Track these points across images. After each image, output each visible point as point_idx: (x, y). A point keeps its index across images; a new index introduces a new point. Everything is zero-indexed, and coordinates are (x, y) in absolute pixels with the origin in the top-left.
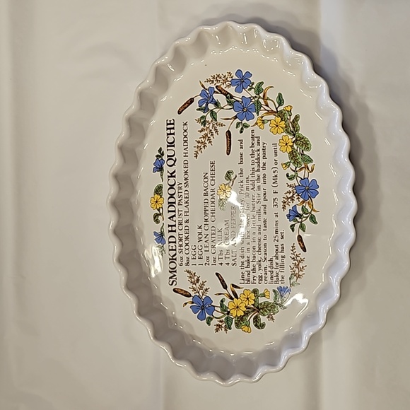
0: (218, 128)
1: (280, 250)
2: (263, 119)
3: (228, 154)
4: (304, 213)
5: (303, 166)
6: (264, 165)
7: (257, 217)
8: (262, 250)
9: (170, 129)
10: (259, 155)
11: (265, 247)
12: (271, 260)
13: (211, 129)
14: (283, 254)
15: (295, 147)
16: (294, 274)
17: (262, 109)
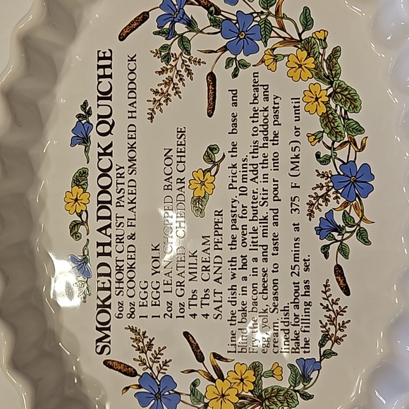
0: (192, 67)
1: (302, 291)
2: (275, 53)
3: (210, 115)
4: (347, 225)
5: (346, 139)
6: (276, 135)
7: (260, 231)
8: (270, 290)
9: (104, 67)
10: (266, 117)
11: (275, 285)
12: (286, 309)
13: (179, 68)
14: (307, 299)
15: (333, 104)
16: (326, 337)
17: (273, 34)
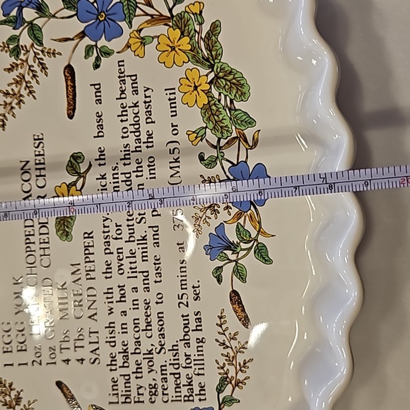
0: (46, 60)
1: (192, 325)
2: (142, 35)
3: (71, 117)
4: (242, 240)
5: (234, 135)
6: (150, 136)
7: (139, 254)
8: (155, 326)
10: (136, 115)
11: (160, 319)
12: (174, 349)
13: (31, 62)
14: (199, 335)
15: (215, 93)
16: (224, 381)
17: (138, 12)
